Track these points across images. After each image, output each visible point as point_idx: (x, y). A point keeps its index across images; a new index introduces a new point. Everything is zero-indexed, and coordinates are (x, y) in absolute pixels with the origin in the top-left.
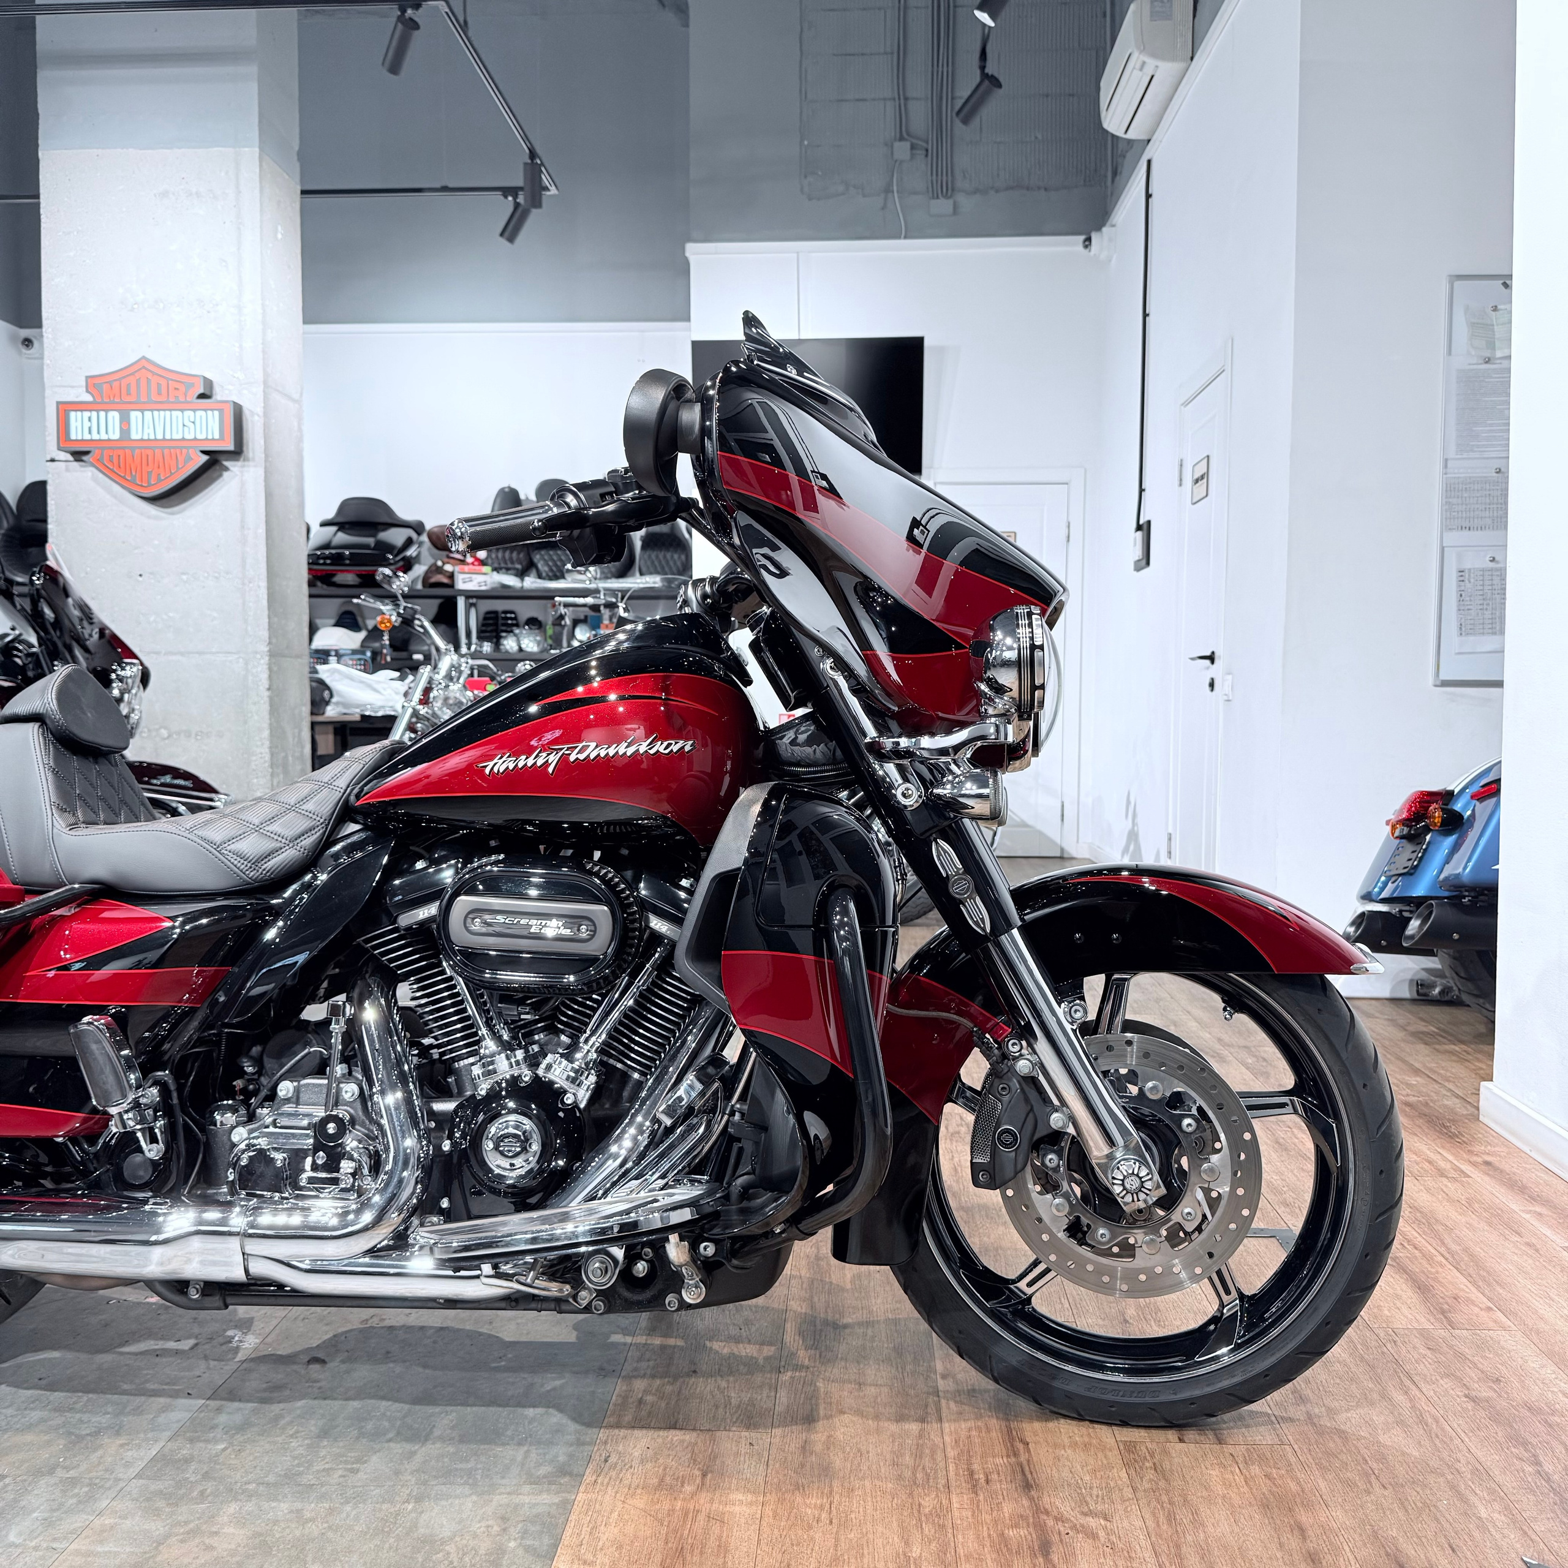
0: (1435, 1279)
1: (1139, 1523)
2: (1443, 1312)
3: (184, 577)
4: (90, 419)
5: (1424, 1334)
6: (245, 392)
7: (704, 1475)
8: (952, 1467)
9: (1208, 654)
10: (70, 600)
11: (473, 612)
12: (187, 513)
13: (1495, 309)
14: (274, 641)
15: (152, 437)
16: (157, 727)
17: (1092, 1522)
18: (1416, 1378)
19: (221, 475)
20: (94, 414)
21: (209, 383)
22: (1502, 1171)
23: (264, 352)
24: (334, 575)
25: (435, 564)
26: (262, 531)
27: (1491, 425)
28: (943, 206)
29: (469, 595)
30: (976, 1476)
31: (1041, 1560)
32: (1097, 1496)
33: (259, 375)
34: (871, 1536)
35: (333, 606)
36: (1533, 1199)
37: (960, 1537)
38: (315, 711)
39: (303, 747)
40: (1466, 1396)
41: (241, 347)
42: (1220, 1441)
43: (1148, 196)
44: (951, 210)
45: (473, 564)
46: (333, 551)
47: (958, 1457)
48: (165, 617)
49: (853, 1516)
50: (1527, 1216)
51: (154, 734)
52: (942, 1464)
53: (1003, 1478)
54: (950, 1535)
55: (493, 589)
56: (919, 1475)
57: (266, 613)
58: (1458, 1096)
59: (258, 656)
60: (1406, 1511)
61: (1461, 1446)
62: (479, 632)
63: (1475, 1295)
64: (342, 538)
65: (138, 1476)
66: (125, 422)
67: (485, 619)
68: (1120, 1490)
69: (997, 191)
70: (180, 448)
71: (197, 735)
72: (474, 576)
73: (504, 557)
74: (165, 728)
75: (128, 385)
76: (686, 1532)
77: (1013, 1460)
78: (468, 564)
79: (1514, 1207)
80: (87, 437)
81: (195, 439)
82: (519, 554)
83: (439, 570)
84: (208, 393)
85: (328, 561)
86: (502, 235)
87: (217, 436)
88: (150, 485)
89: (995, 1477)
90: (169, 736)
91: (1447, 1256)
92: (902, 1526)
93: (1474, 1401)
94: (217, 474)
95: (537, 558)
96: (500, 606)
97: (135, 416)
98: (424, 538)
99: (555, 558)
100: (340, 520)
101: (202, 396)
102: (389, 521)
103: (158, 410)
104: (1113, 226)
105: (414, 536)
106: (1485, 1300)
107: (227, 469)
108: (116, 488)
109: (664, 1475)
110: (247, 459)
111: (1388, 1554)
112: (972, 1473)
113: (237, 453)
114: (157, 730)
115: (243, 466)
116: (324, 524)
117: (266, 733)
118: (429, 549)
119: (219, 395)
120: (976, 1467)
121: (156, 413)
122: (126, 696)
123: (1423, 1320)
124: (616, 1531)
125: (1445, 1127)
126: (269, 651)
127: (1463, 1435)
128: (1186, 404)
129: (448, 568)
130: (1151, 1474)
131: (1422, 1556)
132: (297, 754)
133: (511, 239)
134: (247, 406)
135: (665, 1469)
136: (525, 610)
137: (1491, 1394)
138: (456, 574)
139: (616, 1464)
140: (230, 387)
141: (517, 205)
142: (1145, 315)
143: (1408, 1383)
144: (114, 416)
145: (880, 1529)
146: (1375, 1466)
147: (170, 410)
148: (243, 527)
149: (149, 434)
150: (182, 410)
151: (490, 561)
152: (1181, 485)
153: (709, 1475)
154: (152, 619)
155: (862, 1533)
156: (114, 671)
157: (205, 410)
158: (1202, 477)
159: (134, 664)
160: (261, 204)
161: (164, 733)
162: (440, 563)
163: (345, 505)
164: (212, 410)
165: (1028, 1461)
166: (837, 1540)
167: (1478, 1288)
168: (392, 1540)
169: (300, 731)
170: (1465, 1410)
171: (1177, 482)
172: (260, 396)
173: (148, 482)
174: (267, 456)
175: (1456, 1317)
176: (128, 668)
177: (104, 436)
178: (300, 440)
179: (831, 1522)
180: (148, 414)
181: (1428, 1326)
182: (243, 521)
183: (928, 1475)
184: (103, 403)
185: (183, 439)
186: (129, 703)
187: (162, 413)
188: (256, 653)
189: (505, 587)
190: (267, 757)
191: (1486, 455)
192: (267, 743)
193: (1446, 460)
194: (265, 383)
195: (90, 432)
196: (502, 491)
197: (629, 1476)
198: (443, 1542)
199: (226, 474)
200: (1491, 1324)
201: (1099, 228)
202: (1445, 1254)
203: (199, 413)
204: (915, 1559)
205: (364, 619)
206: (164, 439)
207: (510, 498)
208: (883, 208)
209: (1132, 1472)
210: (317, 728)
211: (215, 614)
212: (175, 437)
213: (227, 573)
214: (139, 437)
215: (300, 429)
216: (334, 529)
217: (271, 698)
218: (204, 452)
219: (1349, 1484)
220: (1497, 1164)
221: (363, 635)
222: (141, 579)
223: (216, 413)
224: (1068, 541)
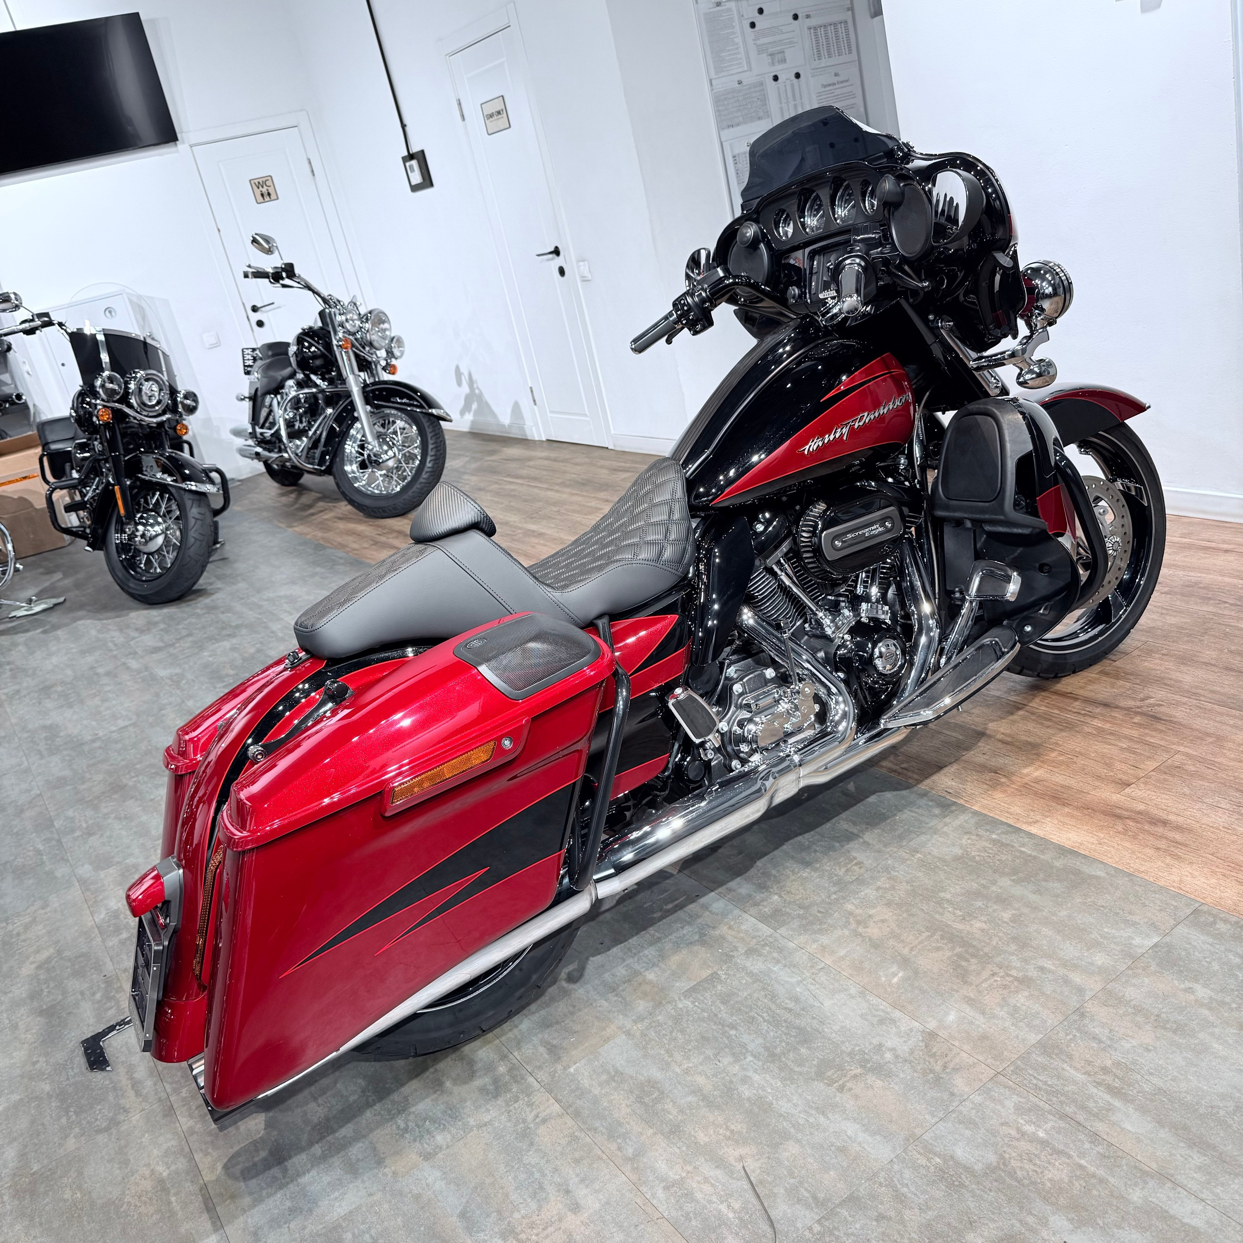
9: (552, 249)
27: (729, 51)
49: (1078, 750)
52: (1063, 717)
53: (1091, 708)
54: (1121, 734)
56: (1065, 725)
60: (1223, 639)
61: (1195, 610)
68: (1134, 687)
76: (1040, 791)
77: (1080, 701)
89: (1088, 709)
92: (1098, 741)
109: (983, 783)
112: (1078, 713)
120: (1075, 710)
124: (1017, 807)
128: (451, 54)
130: (1130, 677)
135: (978, 781)
139: (956, 791)
145: (1096, 747)
152: (463, 119)
153: (999, 772)
155: (1093, 752)
158: (499, 113)
166: (1092, 759)
168: (945, 868)
171: (458, 117)
179: (1076, 756)
183: (1067, 723)
193: (711, 80)
197: (972, 791)
198: (966, 854)
204: (1129, 748)
209: (1123, 680)
219: (1191, 641)
224: (314, 175)
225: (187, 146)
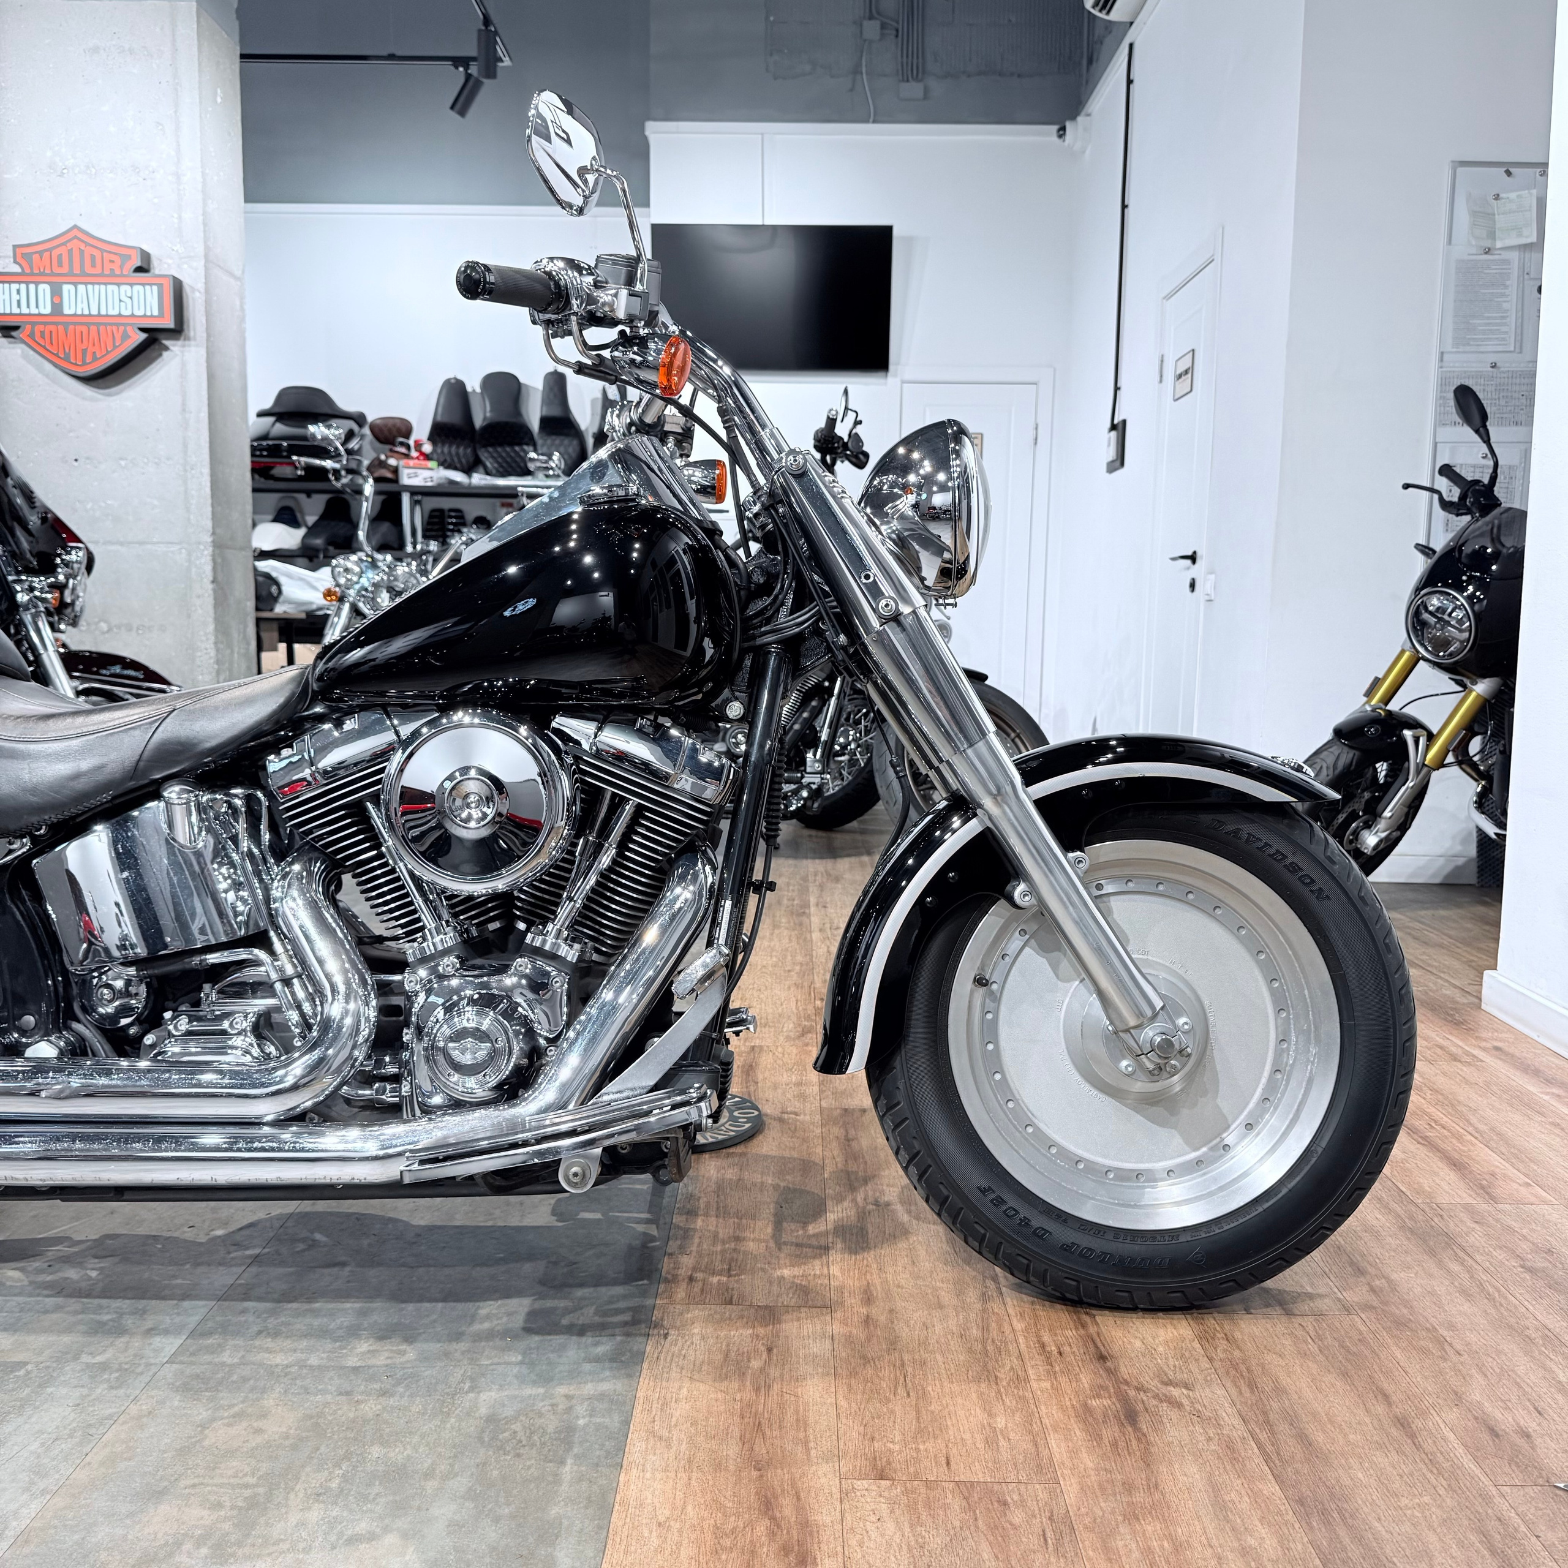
0: (1470, 1157)
1: (1220, 1392)
2: (1483, 1188)
3: (123, 463)
4: (18, 292)
5: (1467, 1207)
6: (185, 266)
7: (770, 1350)
8: (1021, 1340)
9: (1190, 553)
10: (9, 480)
11: (418, 510)
12: (125, 395)
13: (1497, 197)
14: (218, 531)
15: (86, 312)
16: (96, 620)
17: (1175, 1392)
18: (1469, 1250)
19: (161, 355)
20: (23, 287)
21: (146, 256)
22: (1513, 1056)
23: (205, 224)
24: (272, 468)
25: (378, 459)
26: (204, 415)
27: (1488, 318)
28: (914, 89)
29: (415, 491)
30: (1048, 1349)
31: (1130, 1429)
32: (1175, 1366)
33: (200, 250)
34: (951, 1408)
35: (272, 500)
36: (1549, 1081)
37: (1043, 1408)
38: (261, 606)
39: (248, 644)
40: (1522, 1267)
41: (180, 218)
42: (1289, 1313)
43: (1130, 82)
44: (921, 94)
45: (418, 458)
46: (270, 443)
47: (1026, 1329)
48: (103, 504)
49: (930, 1389)
50: (1546, 1098)
51: (93, 627)
52: (1011, 1337)
53: (1075, 1349)
54: (1033, 1406)
55: (439, 485)
56: (990, 1348)
57: (209, 501)
58: (1456, 987)
59: (202, 547)
60: (1486, 1376)
61: (1528, 1315)
62: (424, 530)
63: (1511, 1172)
64: (280, 429)
65: (170, 1361)
66: (56, 293)
67: (431, 517)
68: (1197, 1360)
69: (969, 76)
70: (117, 325)
71: (138, 629)
72: (419, 471)
73: (450, 453)
74: (105, 621)
75: (60, 257)
76: (761, 1408)
77: (1082, 1332)
78: (412, 458)
79: (1531, 1089)
80: (16, 311)
81: (133, 316)
82: (465, 448)
83: (382, 464)
84: (145, 266)
85: (265, 453)
86: (452, 108)
87: (156, 313)
88: (84, 364)
89: (1066, 1349)
90: (110, 630)
91: (1477, 1135)
92: (981, 1395)
93: (1531, 1272)
94: (155, 354)
95: (483, 455)
96: (446, 503)
97: (67, 289)
98: (366, 431)
99: (504, 454)
100: (277, 410)
101: (139, 269)
102: (330, 412)
103: (93, 284)
104: (1089, 115)
105: (355, 427)
106: (1522, 1176)
107: (167, 348)
108: (48, 367)
109: (729, 1351)
110: (187, 339)
111: (1476, 1418)
112: (1043, 1346)
113: (178, 331)
114: (97, 623)
115: (184, 346)
116: (261, 414)
117: (211, 627)
118: (371, 443)
119: (157, 268)
120: (1046, 1338)
121: (90, 287)
122: (71, 581)
123: (1465, 1195)
124: (688, 1407)
125: (1451, 1015)
126: (213, 542)
127: (1526, 1303)
128: (1168, 297)
129: (392, 462)
130: (1223, 1344)
131: (1510, 1419)
132: (242, 651)
133: (462, 113)
134: (187, 281)
135: (728, 1345)
136: (472, 508)
137: (1546, 1264)
138: (400, 469)
139: (677, 1340)
140: (170, 261)
141: (468, 77)
142: (1124, 207)
143: (1461, 1254)
144: (45, 289)
145: (960, 1401)
146: (1445, 1333)
147: (106, 284)
148: (184, 410)
149: (82, 309)
150: (118, 285)
151: (435, 456)
152: (1161, 381)
153: (775, 1350)
154: (89, 506)
155: (942, 1405)
156: (59, 555)
157: (143, 285)
158: (1186, 372)
159: (80, 548)
160: (200, 64)
161: (104, 626)
162: (383, 457)
163: (284, 394)
164: (151, 285)
165: (1098, 1334)
166: (918, 1412)
167: (1512, 1165)
168: (453, 1420)
169: (246, 627)
170: (1523, 1279)
171: (1157, 378)
172: (201, 271)
173: (84, 361)
174: (209, 336)
175: (1497, 1192)
176: (73, 552)
177: (34, 311)
178: (242, 319)
179: (908, 1395)
180: (81, 288)
181: (1470, 1200)
182: (184, 404)
183: (999, 1349)
184: (32, 274)
185: (120, 315)
186: (74, 589)
187: (97, 287)
188: (199, 543)
189: (452, 482)
190: (213, 653)
191: (1482, 349)
192: (212, 638)
193: (1442, 354)
194: (206, 256)
195: (19, 306)
196: (447, 383)
197: (691, 1352)
198: (508, 1421)
199: (165, 354)
200: (1533, 1199)
201: (1073, 117)
202: (1474, 1132)
203: (136, 288)
204: (1002, 1431)
205: (303, 514)
206: (99, 315)
207: (455, 391)
208: (851, 90)
209: (1204, 1342)
210: (262, 625)
211: (156, 502)
212: (111, 312)
213: (168, 459)
214: (72, 312)
215: (242, 309)
216: (271, 419)
217: (215, 591)
218: (143, 330)
219: (1425, 1352)
220: (1506, 1049)
221: (301, 532)
222: (76, 464)
223: (155, 288)
224: (1036, 443)
225: (898, 380)
